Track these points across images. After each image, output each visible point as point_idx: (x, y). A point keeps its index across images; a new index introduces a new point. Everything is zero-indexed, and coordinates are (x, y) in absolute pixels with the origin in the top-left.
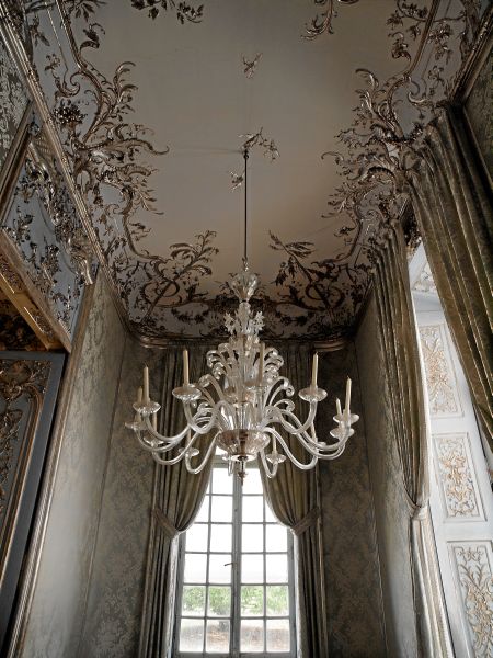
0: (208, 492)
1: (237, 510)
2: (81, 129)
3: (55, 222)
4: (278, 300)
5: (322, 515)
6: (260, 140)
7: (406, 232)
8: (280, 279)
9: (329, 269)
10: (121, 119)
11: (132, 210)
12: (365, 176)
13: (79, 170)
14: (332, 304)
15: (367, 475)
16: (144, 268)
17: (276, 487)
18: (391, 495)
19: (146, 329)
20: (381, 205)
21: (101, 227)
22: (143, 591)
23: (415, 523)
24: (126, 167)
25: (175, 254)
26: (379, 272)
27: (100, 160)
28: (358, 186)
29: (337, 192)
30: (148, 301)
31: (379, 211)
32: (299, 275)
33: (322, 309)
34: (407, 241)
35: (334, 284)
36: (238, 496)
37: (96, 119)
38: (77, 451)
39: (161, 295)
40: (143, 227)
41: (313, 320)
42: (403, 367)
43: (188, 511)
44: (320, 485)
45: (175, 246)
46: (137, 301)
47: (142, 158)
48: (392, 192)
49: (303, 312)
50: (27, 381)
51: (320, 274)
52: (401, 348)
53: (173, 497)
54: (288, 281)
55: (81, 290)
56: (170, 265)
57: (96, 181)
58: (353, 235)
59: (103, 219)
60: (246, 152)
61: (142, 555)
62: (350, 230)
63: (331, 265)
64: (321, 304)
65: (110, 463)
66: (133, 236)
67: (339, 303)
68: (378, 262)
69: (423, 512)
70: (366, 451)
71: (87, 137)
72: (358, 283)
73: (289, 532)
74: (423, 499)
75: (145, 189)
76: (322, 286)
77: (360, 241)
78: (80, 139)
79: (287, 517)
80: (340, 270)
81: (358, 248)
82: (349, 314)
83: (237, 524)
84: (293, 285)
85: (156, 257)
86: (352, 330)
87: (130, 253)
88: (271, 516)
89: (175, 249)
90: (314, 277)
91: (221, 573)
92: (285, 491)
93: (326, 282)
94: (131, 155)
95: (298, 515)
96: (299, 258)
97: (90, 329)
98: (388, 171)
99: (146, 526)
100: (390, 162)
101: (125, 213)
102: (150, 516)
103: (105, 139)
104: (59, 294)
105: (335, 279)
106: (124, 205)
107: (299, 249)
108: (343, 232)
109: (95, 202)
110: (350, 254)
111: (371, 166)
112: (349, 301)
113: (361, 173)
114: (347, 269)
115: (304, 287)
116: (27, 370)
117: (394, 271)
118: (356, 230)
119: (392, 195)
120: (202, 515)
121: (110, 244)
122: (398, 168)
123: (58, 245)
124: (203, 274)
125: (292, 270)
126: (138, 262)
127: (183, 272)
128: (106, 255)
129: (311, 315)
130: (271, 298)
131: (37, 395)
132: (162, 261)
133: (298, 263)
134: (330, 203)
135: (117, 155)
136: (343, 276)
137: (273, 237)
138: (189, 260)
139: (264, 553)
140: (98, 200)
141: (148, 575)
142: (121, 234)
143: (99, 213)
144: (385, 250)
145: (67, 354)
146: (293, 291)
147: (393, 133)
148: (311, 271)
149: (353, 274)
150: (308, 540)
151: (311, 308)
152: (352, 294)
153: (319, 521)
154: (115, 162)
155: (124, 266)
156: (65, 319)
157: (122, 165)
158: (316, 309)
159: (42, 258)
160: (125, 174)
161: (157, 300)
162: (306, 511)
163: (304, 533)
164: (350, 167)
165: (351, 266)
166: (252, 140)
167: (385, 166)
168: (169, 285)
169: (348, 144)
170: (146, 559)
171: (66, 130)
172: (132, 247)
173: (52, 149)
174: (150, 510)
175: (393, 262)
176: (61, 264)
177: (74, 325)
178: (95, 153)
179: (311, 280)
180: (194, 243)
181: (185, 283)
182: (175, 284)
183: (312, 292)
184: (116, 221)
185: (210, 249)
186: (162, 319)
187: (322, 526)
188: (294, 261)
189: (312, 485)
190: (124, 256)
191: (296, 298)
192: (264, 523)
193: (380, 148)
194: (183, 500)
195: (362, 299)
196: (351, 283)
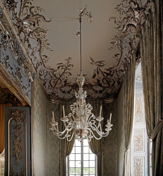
0: (74, 145)
1: (82, 150)
2: (17, 10)
3: (17, 58)
4: (94, 84)
5: (104, 151)
6: (86, 12)
7: (137, 56)
8: (94, 76)
9: (110, 71)
10: (31, 4)
11: (42, 49)
12: (125, 29)
13: (20, 32)
14: (111, 85)
15: (116, 141)
16: (49, 74)
17: (92, 144)
18: (122, 146)
19: (53, 97)
20: (130, 43)
21: (32, 57)
22: (60, 169)
23: (126, 153)
24: (37, 29)
25: (59, 68)
26: (126, 73)
27: (27, 26)
28: (122, 34)
29: (114, 37)
30: (52, 87)
31: (129, 46)
32: (100, 74)
33: (107, 87)
35: (112, 77)
36: (82, 146)
37: (21, 5)
38: (38, 136)
39: (56, 84)
40: (46, 57)
41: (105, 91)
42: (129, 108)
43: (69, 151)
44: (104, 143)
45: (58, 64)
46: (49, 86)
47: (42, 24)
48: (134, 37)
49: (101, 89)
50: (21, 116)
51: (107, 74)
52: (129, 102)
53: (65, 147)
54: (96, 77)
55: (30, 84)
56: (58, 72)
57: (27, 37)
59: (33, 54)
60: (80, 19)
61: (59, 161)
62: (118, 54)
63: (111, 70)
64: (107, 85)
65: (48, 139)
66: (44, 61)
67: (113, 85)
68: (126, 69)
69: (129, 150)
70: (117, 134)
71: (20, 14)
72: (120, 77)
73: (95, 155)
74: (129, 147)
75: (45, 39)
76: (108, 78)
77: (121, 60)
78: (17, 16)
79: (95, 152)
80: (114, 72)
81: (121, 62)
82: (116, 89)
83: (82, 154)
84: (98, 78)
85: (52, 69)
86: (116, 95)
87: (44, 68)
88: (91, 152)
89: (59, 65)
90: (105, 75)
91: (79, 165)
92: (94, 145)
93: (109, 77)
94: (38, 23)
95: (98, 151)
96: (100, 68)
97: (35, 98)
98: (134, 26)
99: (59, 154)
100: (135, 21)
101: (39, 51)
102: (60, 152)
103: (26, 15)
104: (24, 86)
105: (112, 75)
106: (39, 47)
107: (100, 64)
108: (116, 56)
109: (28, 47)
110: (118, 65)
111: (128, 24)
112: (116, 84)
113: (123, 28)
114: (116, 71)
115: (102, 78)
116: (20, 112)
117: (131, 73)
118: (120, 55)
119: (134, 38)
120: (73, 151)
121: (37, 64)
122: (138, 24)
123: (19, 67)
124: (69, 75)
125: (98, 73)
126: (47, 71)
127: (62, 75)
128: (36, 69)
129: (104, 89)
130: (91, 84)
131: (24, 120)
132: (55, 71)
133: (100, 69)
134: (111, 43)
135: (33, 23)
136: (115, 75)
137: (91, 59)
138: (63, 70)
139: (89, 160)
140: (29, 45)
141: (61, 166)
142: (40, 61)
143: (30, 51)
144: (129, 64)
145: (30, 107)
146: (98, 81)
147: (138, 5)
148: (104, 72)
149: (118, 73)
151: (104, 87)
152: (118, 81)
153: (103, 153)
154: (32, 27)
155: (42, 73)
156: (27, 95)
157: (35, 28)
158: (105, 87)
159: (16, 73)
160: (37, 32)
161: (55, 86)
162: (100, 150)
163: (99, 156)
164: (120, 24)
165: (118, 70)
166: (82, 12)
167: (133, 23)
168: (58, 80)
169: (120, 12)
170: (60, 162)
171: (11, 12)
172: (44, 65)
173: (8, 23)
174: (60, 151)
176: (22, 75)
177: (30, 97)
178: (25, 23)
179: (104, 76)
180: (65, 63)
181: (63, 79)
182: (60, 79)
183: (105, 81)
184: (37, 54)
185: (70, 65)
186: (57, 93)
187: (103, 154)
188: (98, 69)
189: (101, 143)
190: (42, 69)
191: (99, 83)
192: (89, 153)
193: (132, 13)
194: (68, 148)
195: (120, 84)
196: (117, 77)
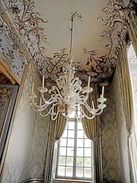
2: (20, 15)
4: (88, 70)
5: (101, 136)
8: (88, 63)
9: (103, 59)
10: (32, 11)
11: (40, 43)
12: (112, 25)
13: (21, 29)
14: (105, 71)
15: (115, 124)
16: (46, 62)
18: (123, 130)
19: (48, 81)
20: (118, 35)
21: (31, 48)
24: (36, 28)
25: (55, 57)
26: (118, 57)
27: (28, 26)
28: (110, 29)
29: (104, 32)
30: (49, 72)
31: (118, 37)
32: (93, 61)
33: (102, 73)
34: (127, 44)
36: (76, 130)
37: (24, 11)
39: (52, 70)
40: (44, 48)
41: (99, 77)
42: (125, 85)
43: (59, 134)
44: (101, 127)
45: (54, 54)
46: (45, 72)
47: (40, 24)
48: (122, 29)
49: (96, 74)
50: (7, 93)
51: (100, 61)
52: (125, 79)
53: (55, 130)
54: (90, 64)
56: (54, 60)
57: (27, 33)
58: (110, 47)
59: (31, 45)
60: (72, 19)
62: (109, 45)
63: (103, 58)
64: (101, 71)
66: (41, 51)
67: (107, 71)
68: (117, 53)
70: (115, 116)
71: (22, 18)
72: (112, 64)
73: (91, 142)
74: (132, 130)
75: (43, 35)
76: (101, 65)
77: (112, 49)
78: (20, 18)
79: (91, 138)
80: (106, 60)
81: (112, 51)
82: (110, 74)
83: (75, 139)
84: (92, 65)
85: (49, 58)
86: (111, 79)
87: (41, 57)
88: (86, 137)
89: (55, 55)
90: (98, 62)
92: (89, 129)
93: (102, 64)
94: (37, 23)
95: (94, 136)
96: (93, 56)
98: (120, 22)
100: (121, 18)
101: (38, 43)
103: (28, 18)
104: (15, 66)
105: (105, 63)
106: (37, 41)
107: (93, 53)
108: (106, 46)
109: (28, 40)
110: (109, 54)
111: (114, 21)
112: (110, 70)
113: (111, 24)
114: (109, 59)
115: (96, 66)
116: (7, 90)
117: (122, 55)
118: (111, 45)
119: (122, 31)
121: (34, 54)
122: (124, 20)
124: (64, 63)
125: (91, 60)
126: (44, 60)
127: (58, 63)
128: (33, 57)
129: (98, 75)
130: (86, 70)
131: (10, 97)
132: (51, 59)
133: (93, 58)
134: (101, 36)
135: (33, 24)
136: (108, 61)
137: (84, 49)
138: (59, 58)
140: (29, 39)
142: (38, 50)
143: (29, 44)
144: (119, 49)
145: (19, 85)
146: (92, 67)
148: (97, 60)
149: (111, 60)
150: (96, 144)
151: (98, 73)
152: (111, 67)
153: (100, 138)
154: (32, 26)
155: (40, 61)
156: (18, 74)
157: (35, 27)
158: (100, 73)
159: (7, 54)
160: (36, 30)
161: (51, 72)
162: (96, 135)
163: (95, 142)
164: (107, 22)
165: (110, 58)
166: (74, 14)
167: (119, 20)
168: (54, 67)
169: (106, 13)
171: (15, 15)
172: (42, 55)
175: (122, 52)
177: (21, 76)
178: (26, 23)
179: (97, 63)
180: (60, 52)
181: (59, 66)
182: (56, 66)
183: (98, 67)
184: (35, 46)
185: (65, 54)
186: (53, 77)
187: (101, 140)
188: (91, 57)
189: (98, 127)
190: (40, 58)
191: (93, 70)
192: (84, 139)
193: (117, 13)
194: (58, 131)
195: (113, 69)
196: (110, 64)
